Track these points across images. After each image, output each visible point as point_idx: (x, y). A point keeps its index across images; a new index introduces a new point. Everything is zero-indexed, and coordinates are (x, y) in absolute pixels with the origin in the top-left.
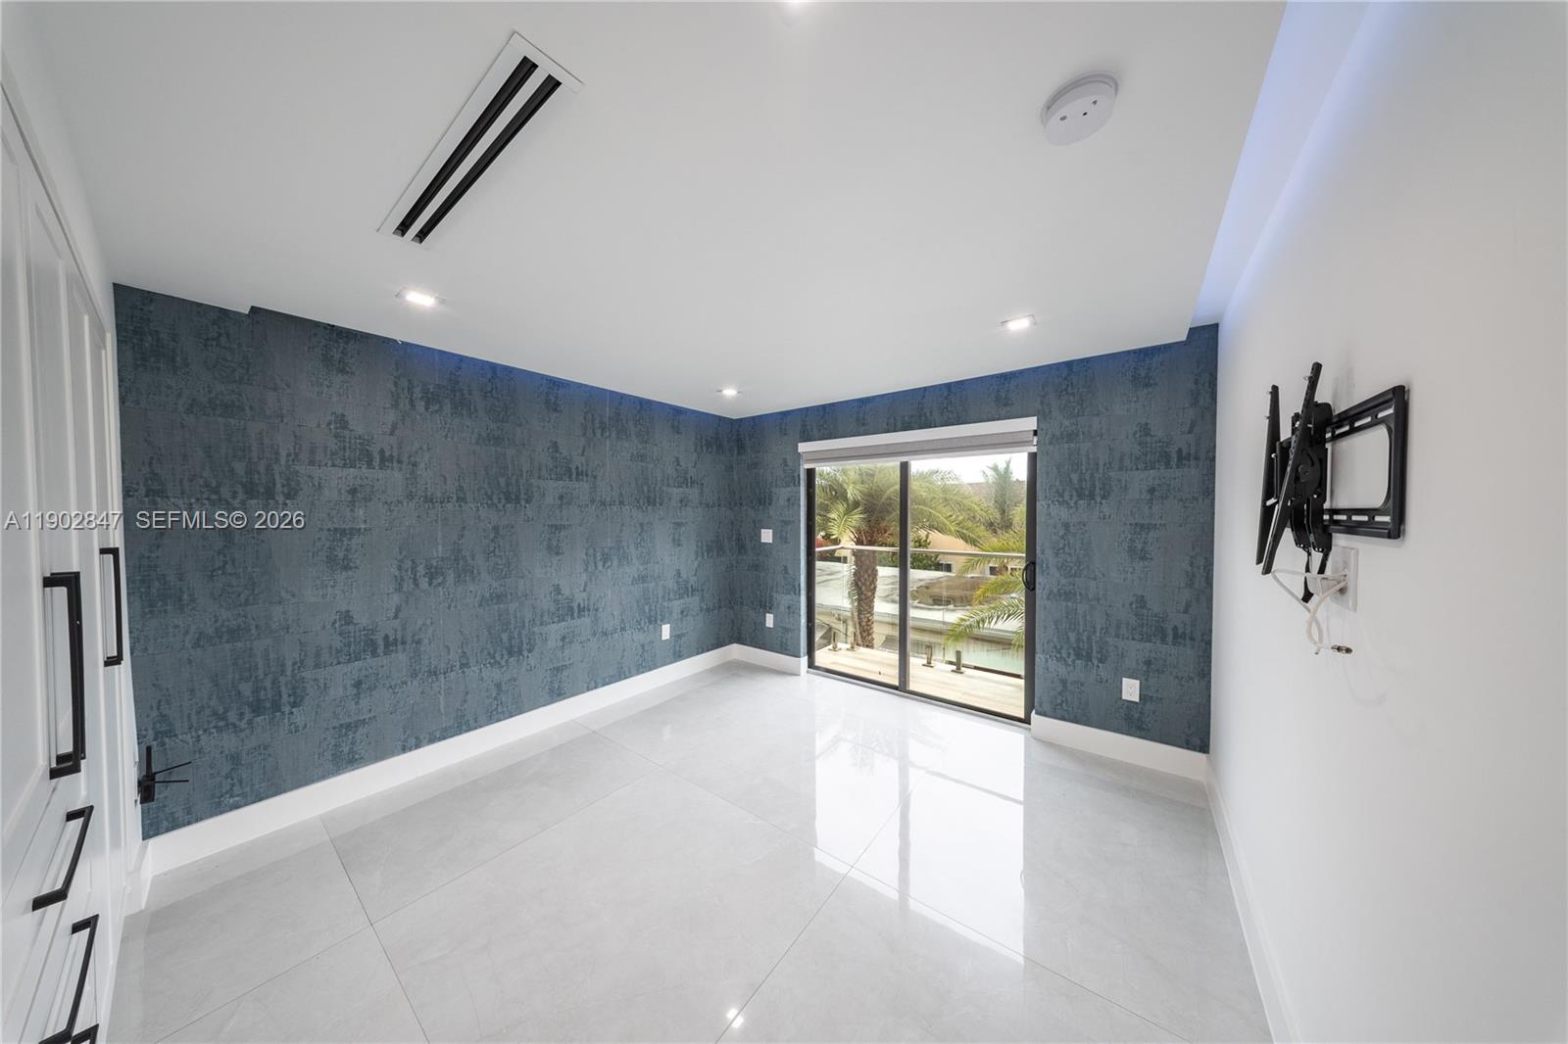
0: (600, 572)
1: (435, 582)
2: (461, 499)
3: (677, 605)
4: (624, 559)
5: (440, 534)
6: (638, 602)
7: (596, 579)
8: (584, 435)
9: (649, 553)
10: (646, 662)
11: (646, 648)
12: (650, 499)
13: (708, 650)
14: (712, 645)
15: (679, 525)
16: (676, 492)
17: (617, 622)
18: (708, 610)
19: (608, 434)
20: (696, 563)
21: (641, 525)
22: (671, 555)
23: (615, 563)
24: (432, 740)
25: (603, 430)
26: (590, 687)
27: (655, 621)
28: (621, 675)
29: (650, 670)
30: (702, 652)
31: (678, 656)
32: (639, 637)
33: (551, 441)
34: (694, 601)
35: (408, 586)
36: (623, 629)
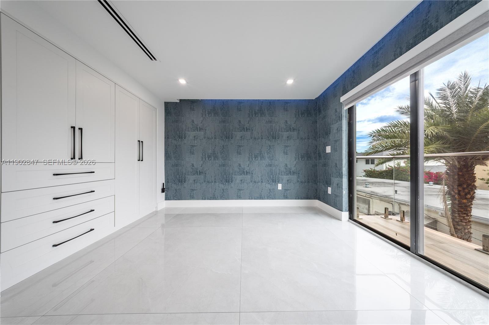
0: (254, 161)
1: (209, 159)
2: (215, 138)
3: (285, 178)
4: (263, 158)
5: (210, 147)
6: (268, 173)
7: (252, 163)
8: (249, 117)
9: (273, 156)
10: (272, 195)
11: (271, 191)
12: (274, 137)
13: (301, 199)
14: (304, 197)
15: (286, 146)
16: (286, 134)
17: (260, 179)
18: (302, 182)
19: (257, 115)
20: (295, 162)
21: (270, 146)
22: (283, 158)
23: (259, 159)
24: (208, 199)
25: (255, 114)
26: (250, 198)
27: (275, 181)
28: (261, 198)
29: (273, 199)
30: (298, 199)
31: (286, 197)
32: (268, 186)
33: (239, 120)
34: (294, 178)
35: (204, 160)
36: (262, 182)
